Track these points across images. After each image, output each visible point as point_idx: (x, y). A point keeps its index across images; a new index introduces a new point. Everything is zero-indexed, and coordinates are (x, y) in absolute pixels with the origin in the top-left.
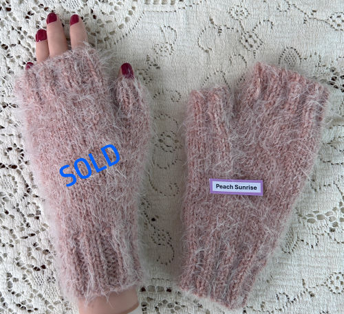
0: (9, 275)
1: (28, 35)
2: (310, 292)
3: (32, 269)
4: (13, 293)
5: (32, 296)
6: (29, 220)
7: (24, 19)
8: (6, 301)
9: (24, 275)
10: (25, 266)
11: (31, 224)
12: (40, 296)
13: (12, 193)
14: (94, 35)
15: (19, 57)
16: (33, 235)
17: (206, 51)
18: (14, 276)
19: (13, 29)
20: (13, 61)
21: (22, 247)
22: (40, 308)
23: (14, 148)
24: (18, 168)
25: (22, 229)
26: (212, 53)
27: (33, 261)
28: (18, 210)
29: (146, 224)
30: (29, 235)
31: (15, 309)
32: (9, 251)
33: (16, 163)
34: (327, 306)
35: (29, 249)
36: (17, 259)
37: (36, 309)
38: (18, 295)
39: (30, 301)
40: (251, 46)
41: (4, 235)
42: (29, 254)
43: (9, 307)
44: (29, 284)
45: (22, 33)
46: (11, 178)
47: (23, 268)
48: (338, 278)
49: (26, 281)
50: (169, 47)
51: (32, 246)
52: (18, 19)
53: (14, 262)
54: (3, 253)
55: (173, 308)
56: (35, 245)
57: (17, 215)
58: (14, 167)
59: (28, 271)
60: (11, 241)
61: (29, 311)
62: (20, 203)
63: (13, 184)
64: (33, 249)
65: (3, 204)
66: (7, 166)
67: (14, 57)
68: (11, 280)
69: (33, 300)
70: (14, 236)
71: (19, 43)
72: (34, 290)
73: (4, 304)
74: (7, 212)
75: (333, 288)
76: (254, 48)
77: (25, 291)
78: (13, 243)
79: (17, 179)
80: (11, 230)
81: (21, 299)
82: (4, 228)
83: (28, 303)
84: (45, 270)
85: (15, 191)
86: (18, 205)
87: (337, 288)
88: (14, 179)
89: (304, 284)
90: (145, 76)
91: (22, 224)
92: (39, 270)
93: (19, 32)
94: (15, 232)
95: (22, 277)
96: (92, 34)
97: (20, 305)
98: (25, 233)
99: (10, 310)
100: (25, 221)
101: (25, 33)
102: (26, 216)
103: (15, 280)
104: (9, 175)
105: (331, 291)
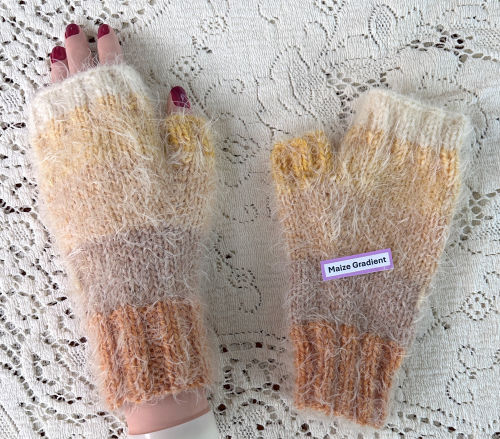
0: (35, 358)
1: (26, 26)
2: (443, 324)
3: (67, 346)
4: (45, 382)
5: (70, 382)
6: (55, 279)
7: (17, 6)
8: (36, 394)
9: (57, 355)
10: (57, 342)
11: (59, 285)
12: (82, 379)
13: (28, 246)
14: (117, 16)
15: (16, 58)
16: (63, 299)
17: (272, 22)
18: (43, 359)
19: (4, 21)
20: (8, 64)
21: (49, 318)
22: (84, 396)
23: (24, 184)
24: (33, 211)
25: (48, 293)
26: (280, 24)
27: (67, 334)
28: (39, 268)
29: (219, 264)
30: (58, 299)
31: (50, 403)
32: (33, 325)
33: (28, 204)
34: (468, 339)
35: (60, 318)
36: (44, 335)
37: (79, 398)
38: (52, 384)
39: (70, 389)
40: (330, 9)
41: (24, 303)
42: (61, 326)
43: (41, 401)
44: (65, 366)
45: (17, 25)
46: (24, 225)
47: (54, 346)
48: (477, 299)
49: (61, 363)
50: (221, 22)
51: (63, 315)
52: (9, 6)
53: (40, 339)
54: (23, 329)
55: (267, 369)
56: (67, 312)
57: (38, 275)
58: (27, 210)
59: (61, 349)
60: (34, 311)
61: (70, 402)
62: (41, 258)
63: (28, 233)
64: (66, 318)
65: (17, 261)
66: (16, 210)
67: (10, 59)
68: (39, 364)
69: (73, 386)
70: (38, 304)
71: (15, 39)
72: (73, 374)
73: (34, 399)
74: (24, 273)
75: (472, 313)
76: (335, 11)
77: (60, 376)
78: (38, 314)
79: (33, 225)
80: (33, 297)
81: (56, 388)
82: (23, 294)
83: (66, 392)
84: (86, 344)
85: (32, 242)
86: (38, 261)
87: (478, 313)
88: (28, 226)
89: (434, 314)
90: (193, 65)
91: (47, 287)
92: (77, 345)
93: (13, 24)
94: (38, 299)
95: (54, 357)
96: (113, 16)
97: (56, 397)
98: (52, 298)
99: (43, 405)
100: (50, 282)
101: (22, 24)
102: (51, 275)
103: (45, 363)
104: (22, 222)
105: (471, 317)
